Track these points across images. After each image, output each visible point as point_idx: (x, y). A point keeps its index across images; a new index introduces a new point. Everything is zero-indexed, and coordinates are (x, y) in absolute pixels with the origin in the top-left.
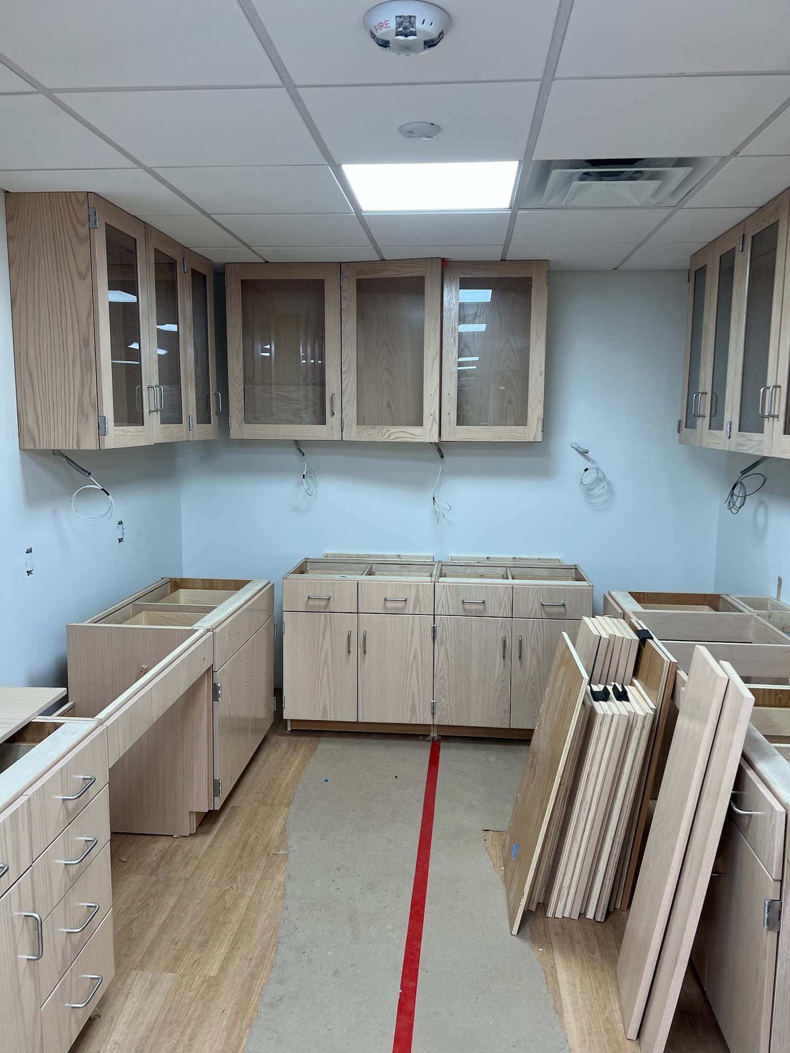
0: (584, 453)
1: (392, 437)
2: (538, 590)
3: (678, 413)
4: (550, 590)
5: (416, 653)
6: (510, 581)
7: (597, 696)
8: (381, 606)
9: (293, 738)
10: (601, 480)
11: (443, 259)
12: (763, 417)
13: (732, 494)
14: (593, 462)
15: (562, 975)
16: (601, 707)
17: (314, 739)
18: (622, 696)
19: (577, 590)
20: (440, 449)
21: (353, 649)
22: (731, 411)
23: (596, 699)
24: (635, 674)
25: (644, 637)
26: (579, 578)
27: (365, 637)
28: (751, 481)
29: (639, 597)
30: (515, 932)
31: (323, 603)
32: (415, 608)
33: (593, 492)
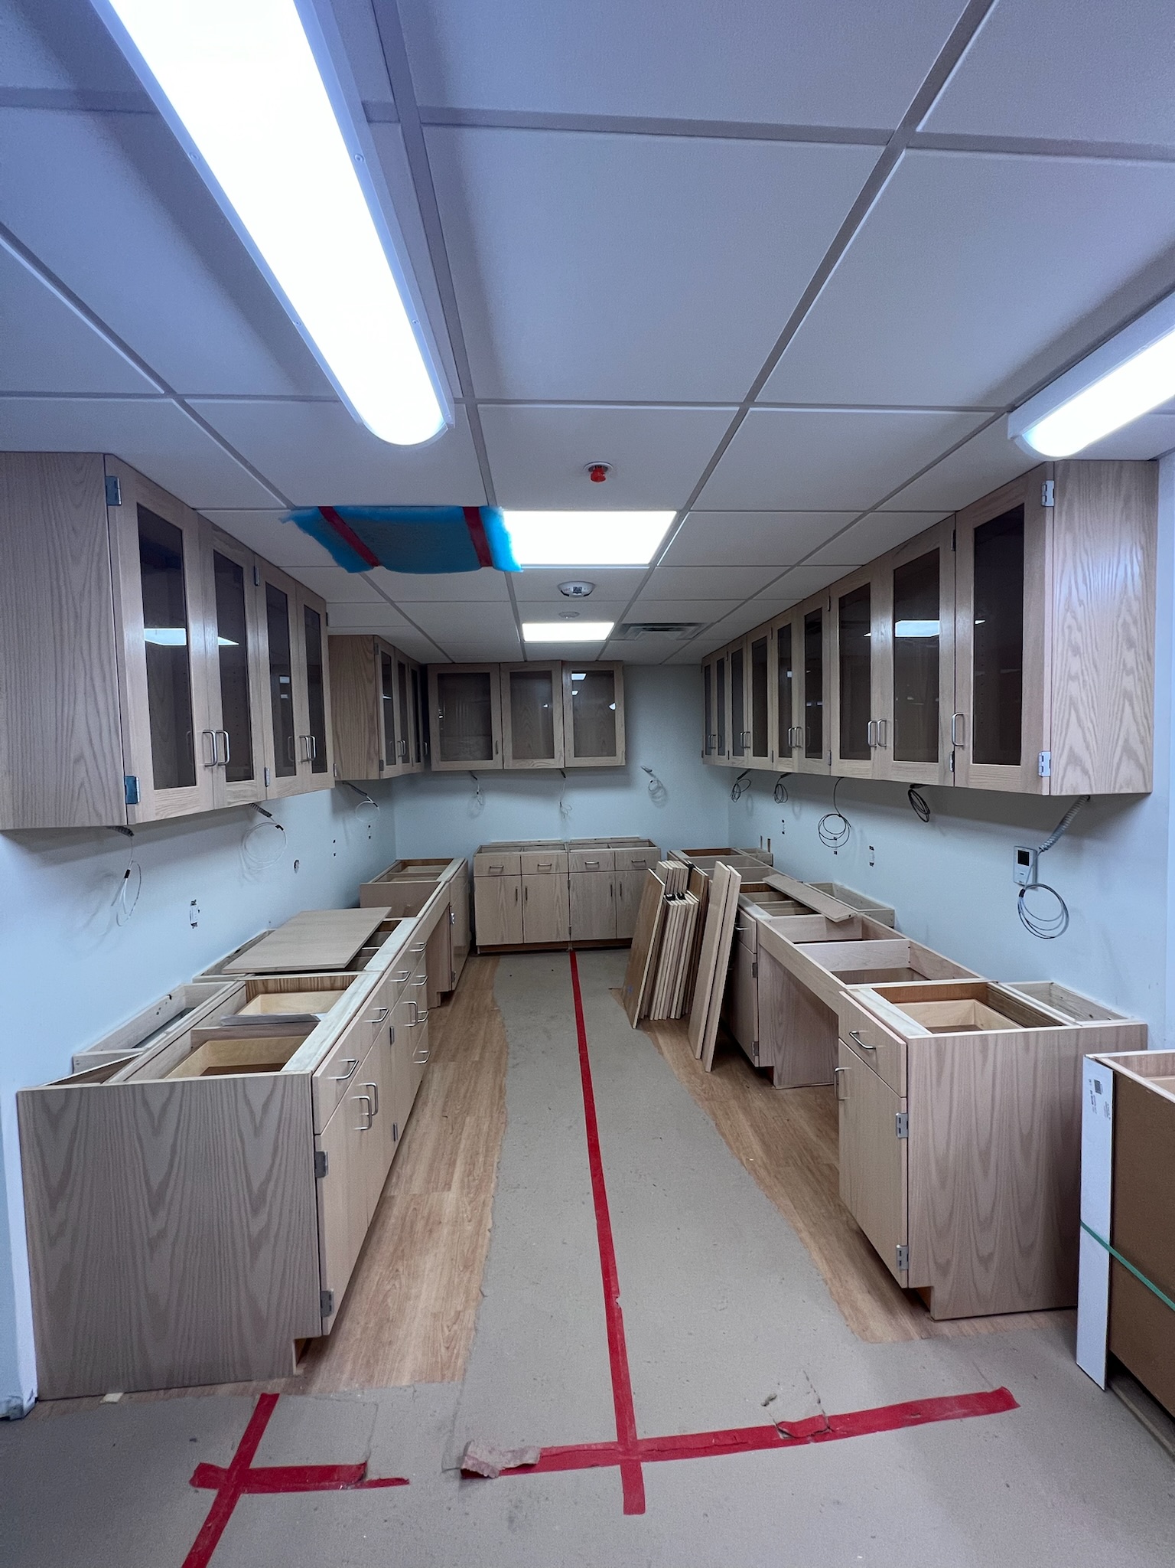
0: (649, 772)
1: (535, 766)
2: (630, 853)
3: (701, 747)
4: (637, 852)
5: (558, 897)
6: (611, 849)
7: (670, 899)
8: (536, 870)
9: (482, 958)
10: (660, 787)
11: (562, 661)
12: (743, 748)
13: (733, 791)
14: (655, 777)
15: (661, 1041)
16: (672, 903)
17: (497, 957)
18: (682, 898)
19: (652, 851)
20: (563, 772)
21: (520, 898)
22: (729, 746)
23: (670, 900)
24: (688, 888)
25: (691, 867)
26: (651, 845)
27: (526, 889)
28: (743, 783)
29: (688, 852)
30: (634, 1027)
31: (499, 870)
32: (556, 870)
33: (656, 795)
